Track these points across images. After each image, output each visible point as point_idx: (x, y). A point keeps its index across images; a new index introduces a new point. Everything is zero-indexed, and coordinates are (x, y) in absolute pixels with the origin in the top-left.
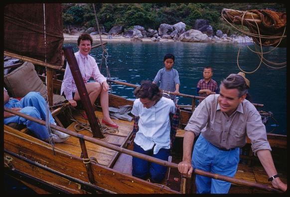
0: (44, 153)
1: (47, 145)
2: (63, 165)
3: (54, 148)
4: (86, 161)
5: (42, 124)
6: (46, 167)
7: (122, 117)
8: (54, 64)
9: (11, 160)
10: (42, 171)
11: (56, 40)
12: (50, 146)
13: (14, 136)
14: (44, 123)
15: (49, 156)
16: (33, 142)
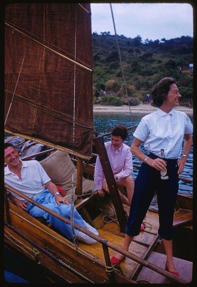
0: (68, 252)
1: (71, 245)
2: (86, 268)
3: (77, 249)
4: (108, 269)
5: (67, 223)
6: (69, 266)
7: (152, 209)
8: (85, 154)
9: (38, 253)
10: (65, 270)
11: (87, 131)
12: (74, 246)
13: (41, 230)
14: (69, 222)
15: (72, 256)
16: (58, 239)
